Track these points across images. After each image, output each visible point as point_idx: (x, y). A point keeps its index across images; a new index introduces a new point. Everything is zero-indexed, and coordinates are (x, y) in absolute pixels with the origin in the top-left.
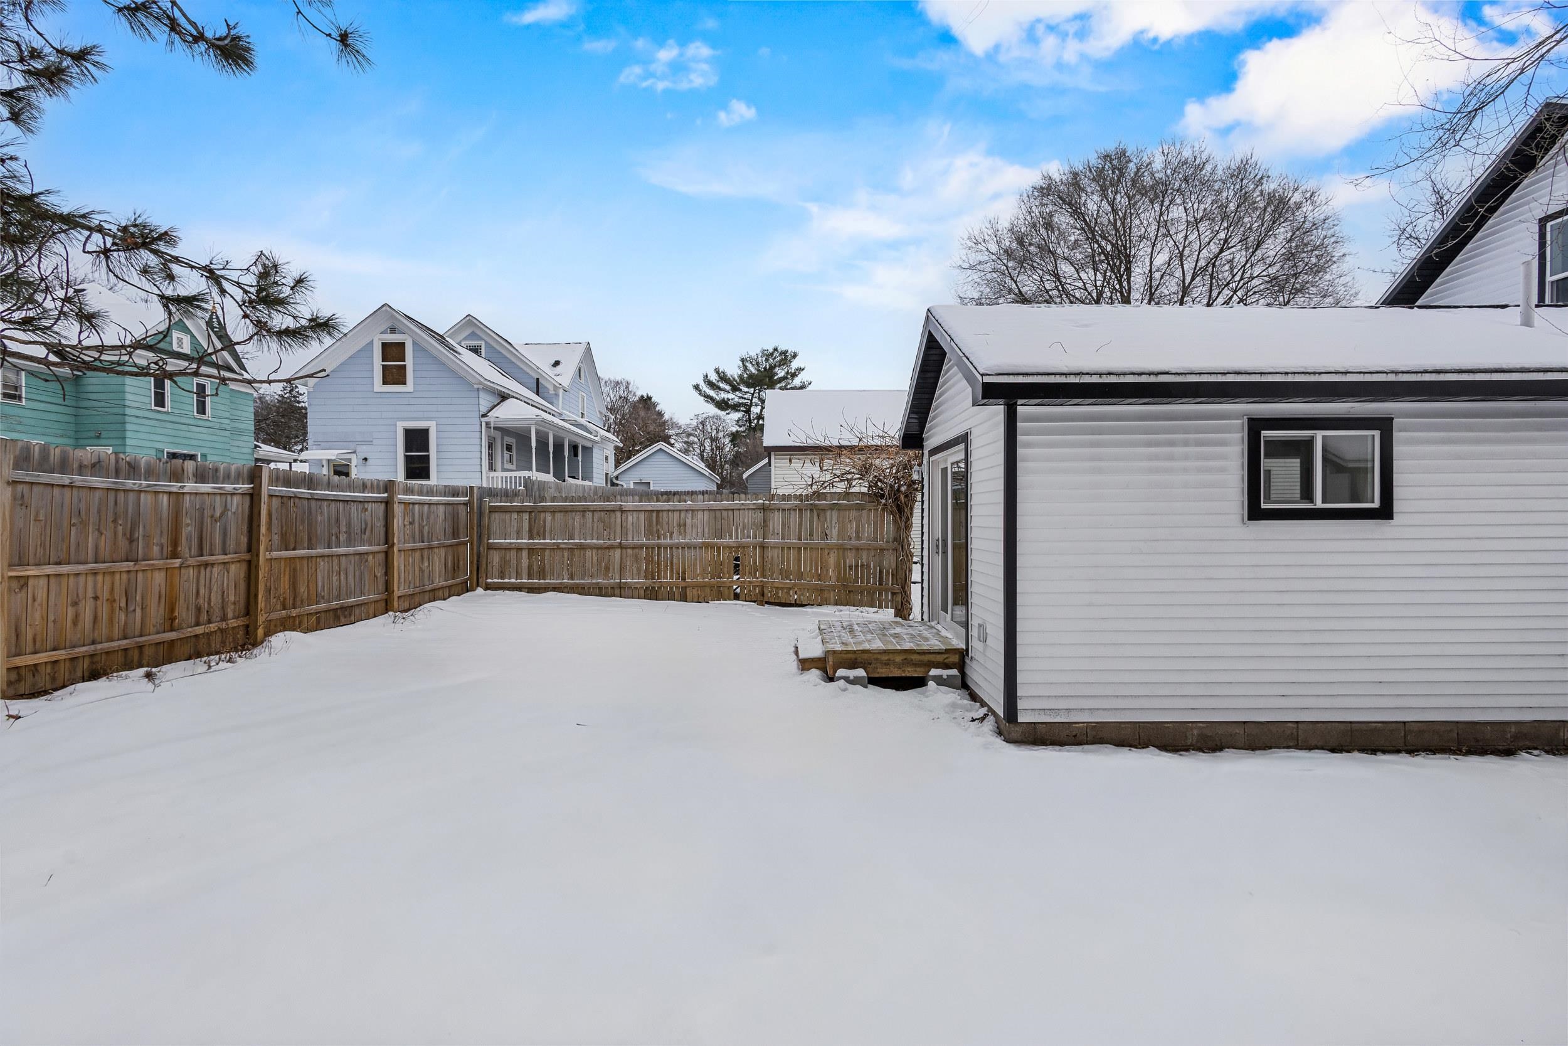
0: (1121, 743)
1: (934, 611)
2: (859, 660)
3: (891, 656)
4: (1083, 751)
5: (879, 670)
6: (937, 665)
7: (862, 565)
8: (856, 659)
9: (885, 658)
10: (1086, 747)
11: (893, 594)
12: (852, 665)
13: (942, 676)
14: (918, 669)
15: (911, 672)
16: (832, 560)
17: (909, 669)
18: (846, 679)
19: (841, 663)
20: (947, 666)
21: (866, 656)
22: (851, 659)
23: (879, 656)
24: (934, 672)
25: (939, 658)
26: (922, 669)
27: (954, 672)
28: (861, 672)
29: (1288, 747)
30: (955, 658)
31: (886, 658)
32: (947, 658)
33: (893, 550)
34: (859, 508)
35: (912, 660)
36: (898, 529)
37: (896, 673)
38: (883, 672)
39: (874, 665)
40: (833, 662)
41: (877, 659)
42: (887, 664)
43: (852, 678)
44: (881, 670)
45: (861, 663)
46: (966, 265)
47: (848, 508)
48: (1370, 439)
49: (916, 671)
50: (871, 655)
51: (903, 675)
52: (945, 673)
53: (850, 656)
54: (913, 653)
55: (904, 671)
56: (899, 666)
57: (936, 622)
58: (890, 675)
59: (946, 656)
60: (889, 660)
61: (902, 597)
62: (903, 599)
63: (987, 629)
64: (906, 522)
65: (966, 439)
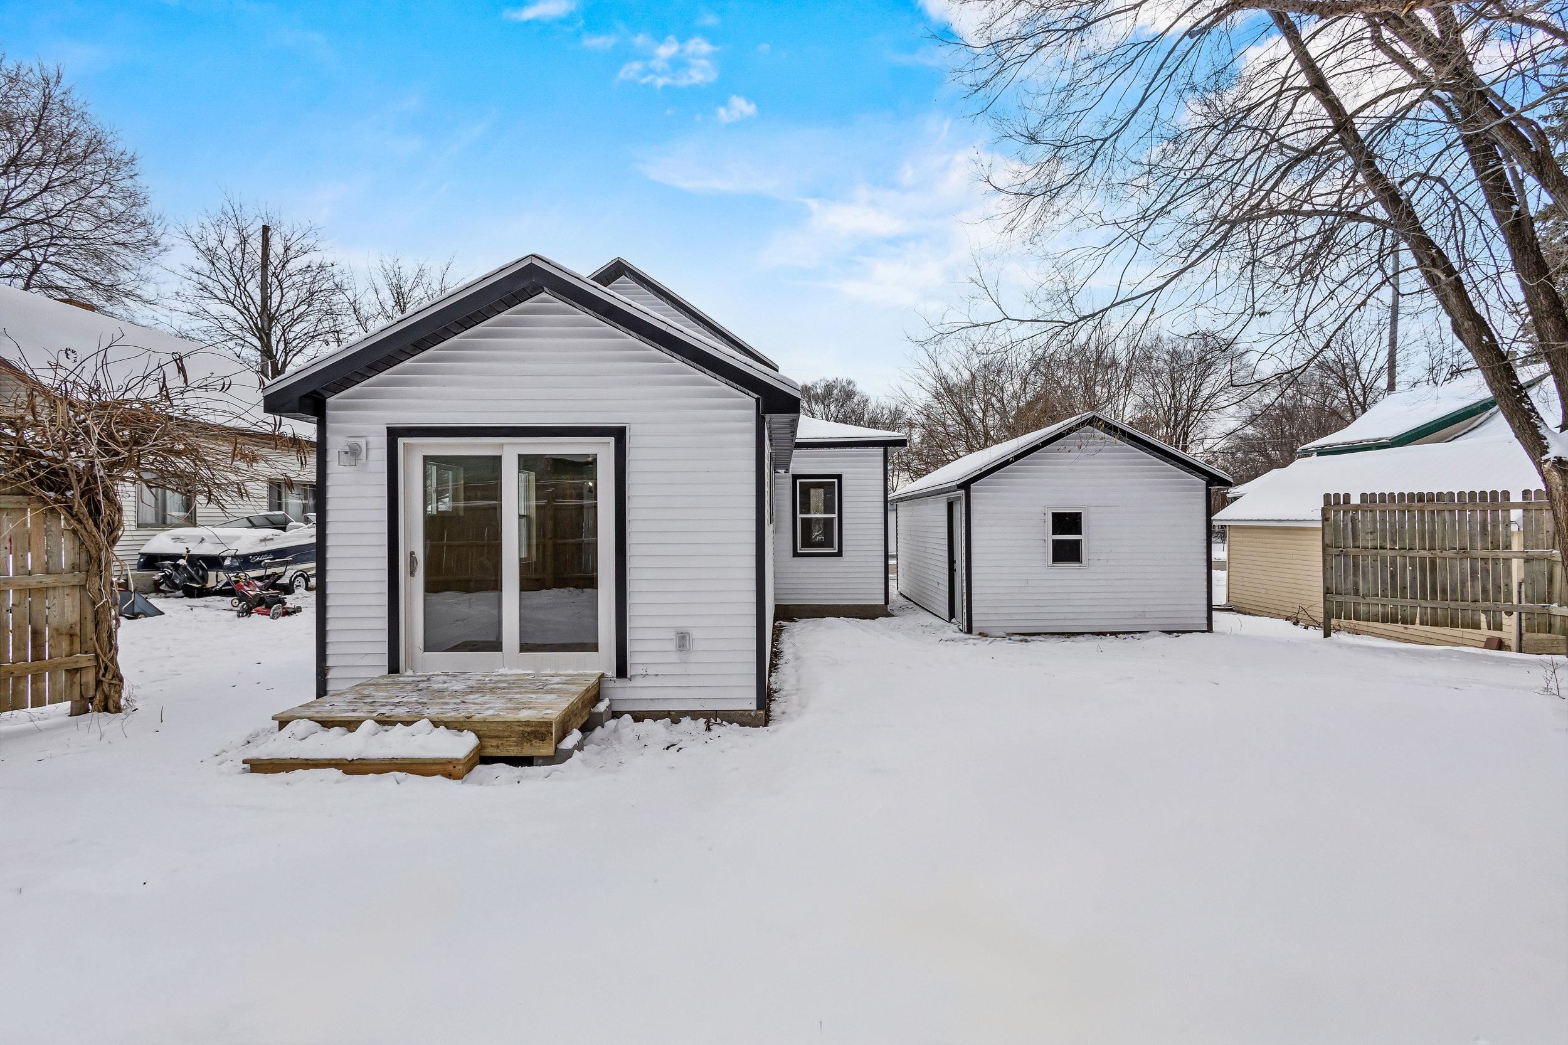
6: (594, 699)
11: (72, 670)
15: (584, 717)
17: (584, 714)
20: (598, 699)
23: (574, 707)
24: (601, 708)
26: (588, 710)
27: (608, 701)
33: (74, 587)
35: (585, 701)
39: (571, 721)
41: (572, 712)
42: (576, 714)
52: (604, 705)
54: (587, 693)
56: (580, 713)
57: (411, 670)
60: (577, 708)
61: (97, 673)
62: (104, 676)
63: (695, 634)
64: (111, 533)
65: (619, 434)
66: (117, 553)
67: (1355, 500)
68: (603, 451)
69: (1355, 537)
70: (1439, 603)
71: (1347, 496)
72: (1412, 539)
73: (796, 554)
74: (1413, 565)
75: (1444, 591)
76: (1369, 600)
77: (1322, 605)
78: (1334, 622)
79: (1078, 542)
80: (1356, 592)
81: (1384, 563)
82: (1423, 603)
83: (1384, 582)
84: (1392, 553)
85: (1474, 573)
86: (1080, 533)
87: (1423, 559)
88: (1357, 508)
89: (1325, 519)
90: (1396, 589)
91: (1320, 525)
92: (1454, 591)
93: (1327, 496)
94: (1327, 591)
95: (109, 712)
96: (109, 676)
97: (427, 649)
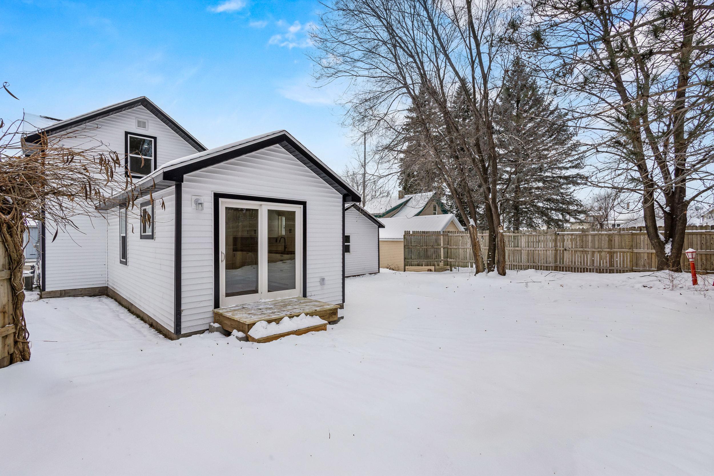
63: (326, 278)
65: (304, 204)
67: (411, 233)
68: (298, 210)
69: (411, 243)
70: (428, 260)
71: (409, 231)
72: (423, 244)
74: (423, 250)
75: (429, 257)
76: (414, 260)
77: (403, 262)
78: (407, 267)
79: (349, 246)
80: (411, 258)
81: (417, 250)
82: (425, 260)
83: (417, 255)
84: (419, 247)
85: (434, 252)
86: (349, 242)
87: (425, 248)
88: (411, 235)
89: (405, 238)
90: (419, 257)
91: (403, 240)
92: (431, 257)
93: (405, 231)
94: (405, 259)
97: (228, 295)
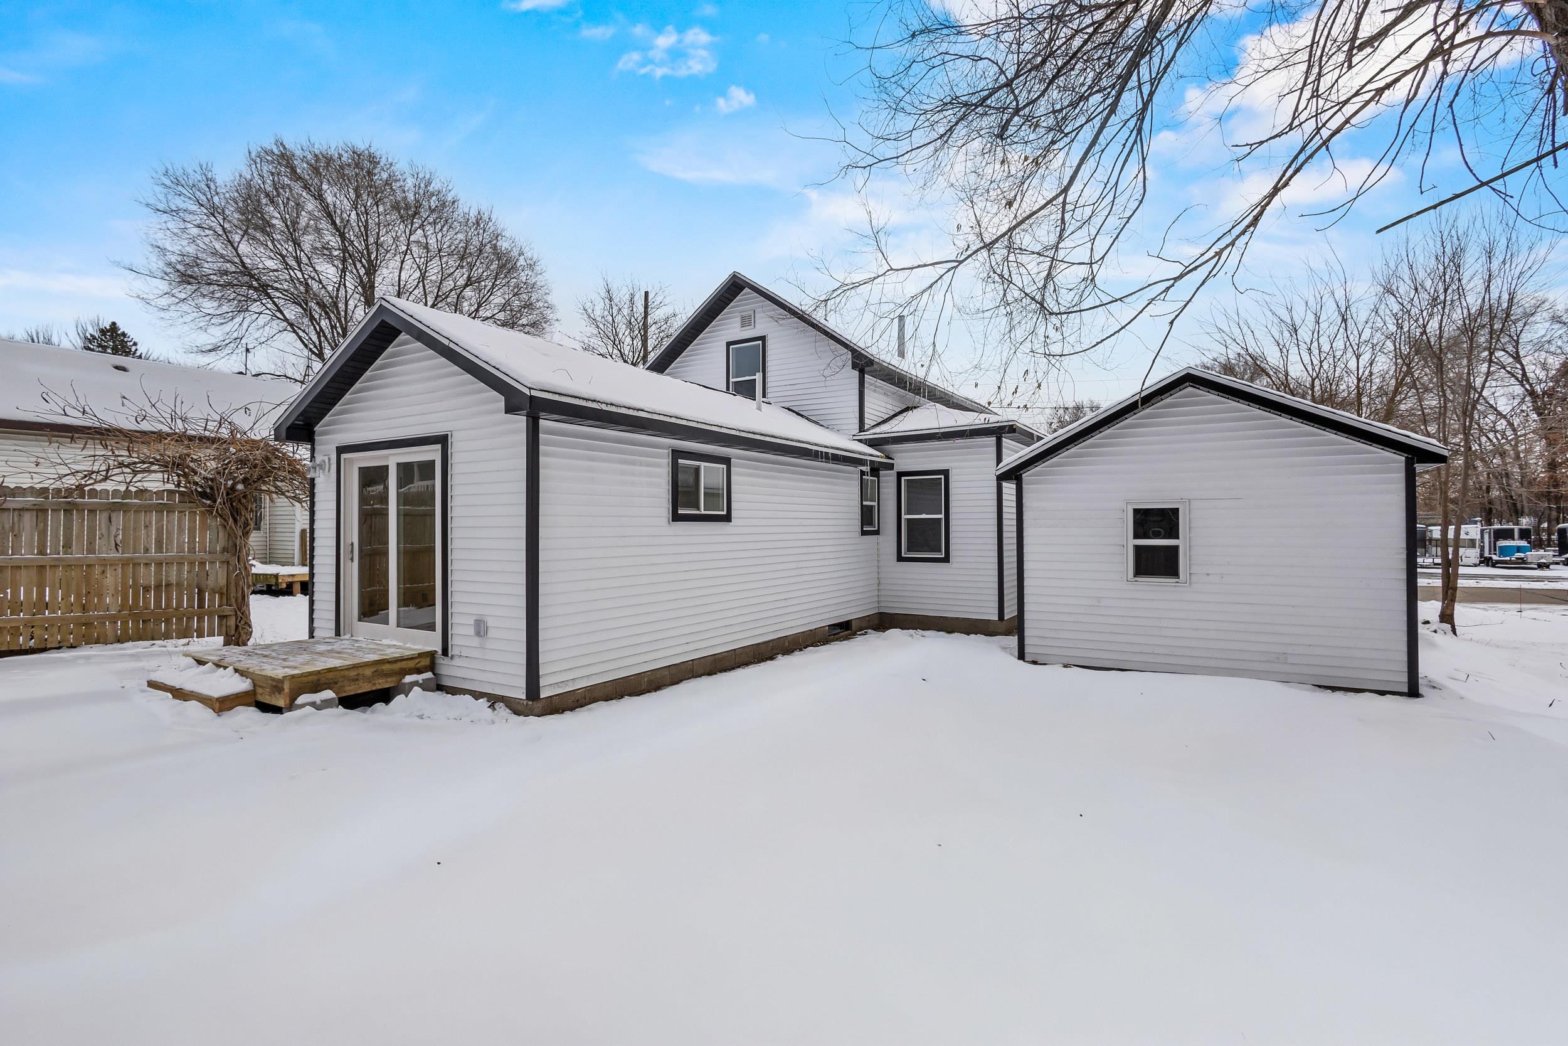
0: (607, 698)
1: (347, 623)
2: (323, 680)
3: (361, 671)
4: (588, 710)
5: (347, 688)
6: (411, 672)
7: (168, 585)
8: (319, 680)
9: (353, 673)
10: (589, 706)
11: (221, 617)
12: (316, 688)
13: (418, 681)
14: (389, 680)
15: (382, 684)
16: (111, 579)
17: (380, 681)
18: (313, 704)
19: (300, 688)
20: (419, 671)
21: (331, 675)
22: (312, 682)
23: (346, 673)
24: (408, 679)
25: (411, 664)
26: (394, 679)
27: (429, 675)
28: (328, 694)
29: (690, 678)
30: (426, 662)
31: (355, 673)
32: (419, 663)
33: (222, 562)
34: (160, 509)
35: (383, 671)
36: (231, 536)
37: (366, 688)
38: (351, 690)
39: (340, 684)
40: (290, 689)
41: (344, 677)
42: (355, 680)
43: (318, 702)
44: (348, 688)
45: (325, 684)
46: (161, 207)
47: (138, 509)
48: (721, 470)
49: (387, 682)
50: (336, 673)
51: (374, 688)
52: (419, 678)
53: (310, 678)
54: (384, 663)
55: (374, 684)
56: (369, 680)
57: (350, 635)
58: (359, 692)
59: (417, 661)
60: (358, 675)
61: (236, 620)
62: (240, 622)
63: (491, 623)
64: (245, 528)
65: (444, 441)
66: (251, 543)
68: (437, 457)
73: (900, 559)
79: (1175, 549)
86: (1177, 538)
95: (239, 646)
96: (242, 622)
